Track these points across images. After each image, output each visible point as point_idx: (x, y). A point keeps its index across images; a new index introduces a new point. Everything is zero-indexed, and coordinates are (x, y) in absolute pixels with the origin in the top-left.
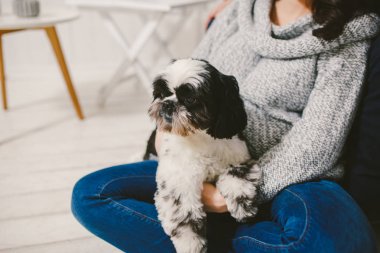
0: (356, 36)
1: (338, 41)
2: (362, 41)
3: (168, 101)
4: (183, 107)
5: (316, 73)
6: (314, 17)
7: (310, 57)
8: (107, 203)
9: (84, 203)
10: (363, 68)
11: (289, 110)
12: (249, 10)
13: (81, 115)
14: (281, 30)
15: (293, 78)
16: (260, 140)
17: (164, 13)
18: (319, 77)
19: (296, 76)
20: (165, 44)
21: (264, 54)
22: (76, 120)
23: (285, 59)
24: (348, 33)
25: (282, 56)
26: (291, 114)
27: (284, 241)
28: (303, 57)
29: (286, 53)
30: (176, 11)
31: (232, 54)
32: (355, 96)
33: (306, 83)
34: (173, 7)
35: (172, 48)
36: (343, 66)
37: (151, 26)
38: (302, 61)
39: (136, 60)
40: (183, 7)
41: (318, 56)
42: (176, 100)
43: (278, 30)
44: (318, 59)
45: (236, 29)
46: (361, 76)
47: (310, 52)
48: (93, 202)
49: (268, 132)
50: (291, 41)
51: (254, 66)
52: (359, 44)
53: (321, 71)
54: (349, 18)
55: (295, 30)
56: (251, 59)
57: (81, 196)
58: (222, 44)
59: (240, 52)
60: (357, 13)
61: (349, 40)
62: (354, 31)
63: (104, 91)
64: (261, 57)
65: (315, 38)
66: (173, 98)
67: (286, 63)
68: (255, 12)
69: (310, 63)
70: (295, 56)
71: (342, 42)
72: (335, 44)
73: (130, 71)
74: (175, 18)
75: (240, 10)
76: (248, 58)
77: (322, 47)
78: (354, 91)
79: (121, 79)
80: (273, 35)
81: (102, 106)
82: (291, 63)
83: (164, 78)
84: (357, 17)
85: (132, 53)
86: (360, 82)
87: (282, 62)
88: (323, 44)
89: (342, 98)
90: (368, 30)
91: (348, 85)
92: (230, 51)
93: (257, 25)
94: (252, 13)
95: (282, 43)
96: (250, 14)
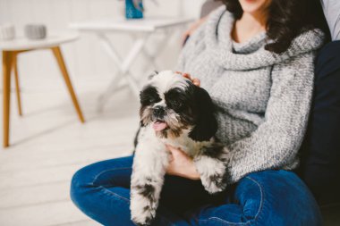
0: (303, 48)
1: (288, 54)
2: (309, 52)
3: (158, 106)
4: (172, 111)
5: (271, 81)
6: (267, 34)
7: (265, 68)
8: (98, 190)
9: (81, 191)
10: (312, 76)
11: (249, 112)
12: (214, 31)
13: (82, 119)
14: (241, 47)
15: (251, 86)
16: (226, 136)
17: (149, 33)
18: (274, 85)
19: (253, 84)
20: (152, 59)
21: (227, 67)
22: (78, 123)
23: (244, 71)
24: (295, 47)
25: (241, 68)
26: (252, 115)
27: (243, 220)
28: (259, 68)
29: (245, 66)
30: (159, 31)
31: (200, 68)
32: (308, 101)
33: (263, 90)
34: (157, 28)
35: (158, 61)
36: (295, 75)
37: (139, 44)
38: (258, 71)
39: (128, 73)
40: (165, 27)
41: (272, 67)
42: (165, 105)
43: (238, 47)
44: (272, 70)
45: (204, 48)
46: (311, 82)
47: (264, 64)
48: (87, 190)
49: (232, 129)
50: (249, 56)
51: (219, 76)
52: (307, 55)
53: (275, 79)
54: (296, 34)
55: (252, 46)
56: (216, 71)
57: (78, 184)
58: (193, 60)
59: (206, 67)
60: (304, 29)
61: (297, 53)
62: (301, 44)
63: (102, 99)
64: (225, 69)
65: (268, 52)
66: (162, 103)
67: (245, 73)
68: (219, 32)
69: (265, 73)
70: (252, 67)
71: (291, 54)
72: (285, 57)
73: (123, 82)
74: (160, 36)
75: (207, 31)
76: (214, 70)
77: (274, 59)
78: (307, 96)
79: (116, 89)
80: (234, 51)
81: (100, 112)
82: (250, 73)
83: (154, 86)
84: (303, 32)
85: (124, 66)
86: (311, 88)
87: (242, 73)
88: (275, 57)
89: (297, 103)
90: (313, 44)
91: (301, 91)
92: (198, 66)
93: (220, 44)
94: (217, 34)
95: (241, 57)
96: (215, 35)
